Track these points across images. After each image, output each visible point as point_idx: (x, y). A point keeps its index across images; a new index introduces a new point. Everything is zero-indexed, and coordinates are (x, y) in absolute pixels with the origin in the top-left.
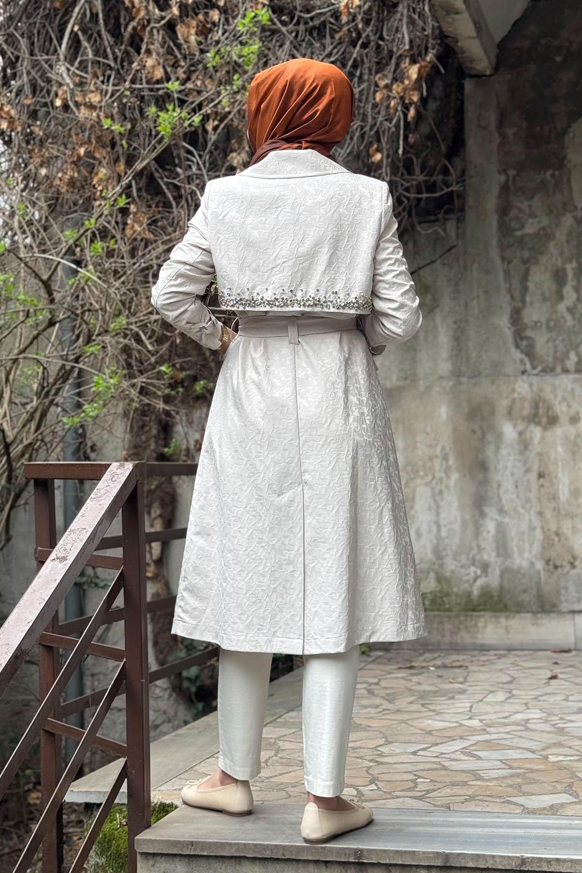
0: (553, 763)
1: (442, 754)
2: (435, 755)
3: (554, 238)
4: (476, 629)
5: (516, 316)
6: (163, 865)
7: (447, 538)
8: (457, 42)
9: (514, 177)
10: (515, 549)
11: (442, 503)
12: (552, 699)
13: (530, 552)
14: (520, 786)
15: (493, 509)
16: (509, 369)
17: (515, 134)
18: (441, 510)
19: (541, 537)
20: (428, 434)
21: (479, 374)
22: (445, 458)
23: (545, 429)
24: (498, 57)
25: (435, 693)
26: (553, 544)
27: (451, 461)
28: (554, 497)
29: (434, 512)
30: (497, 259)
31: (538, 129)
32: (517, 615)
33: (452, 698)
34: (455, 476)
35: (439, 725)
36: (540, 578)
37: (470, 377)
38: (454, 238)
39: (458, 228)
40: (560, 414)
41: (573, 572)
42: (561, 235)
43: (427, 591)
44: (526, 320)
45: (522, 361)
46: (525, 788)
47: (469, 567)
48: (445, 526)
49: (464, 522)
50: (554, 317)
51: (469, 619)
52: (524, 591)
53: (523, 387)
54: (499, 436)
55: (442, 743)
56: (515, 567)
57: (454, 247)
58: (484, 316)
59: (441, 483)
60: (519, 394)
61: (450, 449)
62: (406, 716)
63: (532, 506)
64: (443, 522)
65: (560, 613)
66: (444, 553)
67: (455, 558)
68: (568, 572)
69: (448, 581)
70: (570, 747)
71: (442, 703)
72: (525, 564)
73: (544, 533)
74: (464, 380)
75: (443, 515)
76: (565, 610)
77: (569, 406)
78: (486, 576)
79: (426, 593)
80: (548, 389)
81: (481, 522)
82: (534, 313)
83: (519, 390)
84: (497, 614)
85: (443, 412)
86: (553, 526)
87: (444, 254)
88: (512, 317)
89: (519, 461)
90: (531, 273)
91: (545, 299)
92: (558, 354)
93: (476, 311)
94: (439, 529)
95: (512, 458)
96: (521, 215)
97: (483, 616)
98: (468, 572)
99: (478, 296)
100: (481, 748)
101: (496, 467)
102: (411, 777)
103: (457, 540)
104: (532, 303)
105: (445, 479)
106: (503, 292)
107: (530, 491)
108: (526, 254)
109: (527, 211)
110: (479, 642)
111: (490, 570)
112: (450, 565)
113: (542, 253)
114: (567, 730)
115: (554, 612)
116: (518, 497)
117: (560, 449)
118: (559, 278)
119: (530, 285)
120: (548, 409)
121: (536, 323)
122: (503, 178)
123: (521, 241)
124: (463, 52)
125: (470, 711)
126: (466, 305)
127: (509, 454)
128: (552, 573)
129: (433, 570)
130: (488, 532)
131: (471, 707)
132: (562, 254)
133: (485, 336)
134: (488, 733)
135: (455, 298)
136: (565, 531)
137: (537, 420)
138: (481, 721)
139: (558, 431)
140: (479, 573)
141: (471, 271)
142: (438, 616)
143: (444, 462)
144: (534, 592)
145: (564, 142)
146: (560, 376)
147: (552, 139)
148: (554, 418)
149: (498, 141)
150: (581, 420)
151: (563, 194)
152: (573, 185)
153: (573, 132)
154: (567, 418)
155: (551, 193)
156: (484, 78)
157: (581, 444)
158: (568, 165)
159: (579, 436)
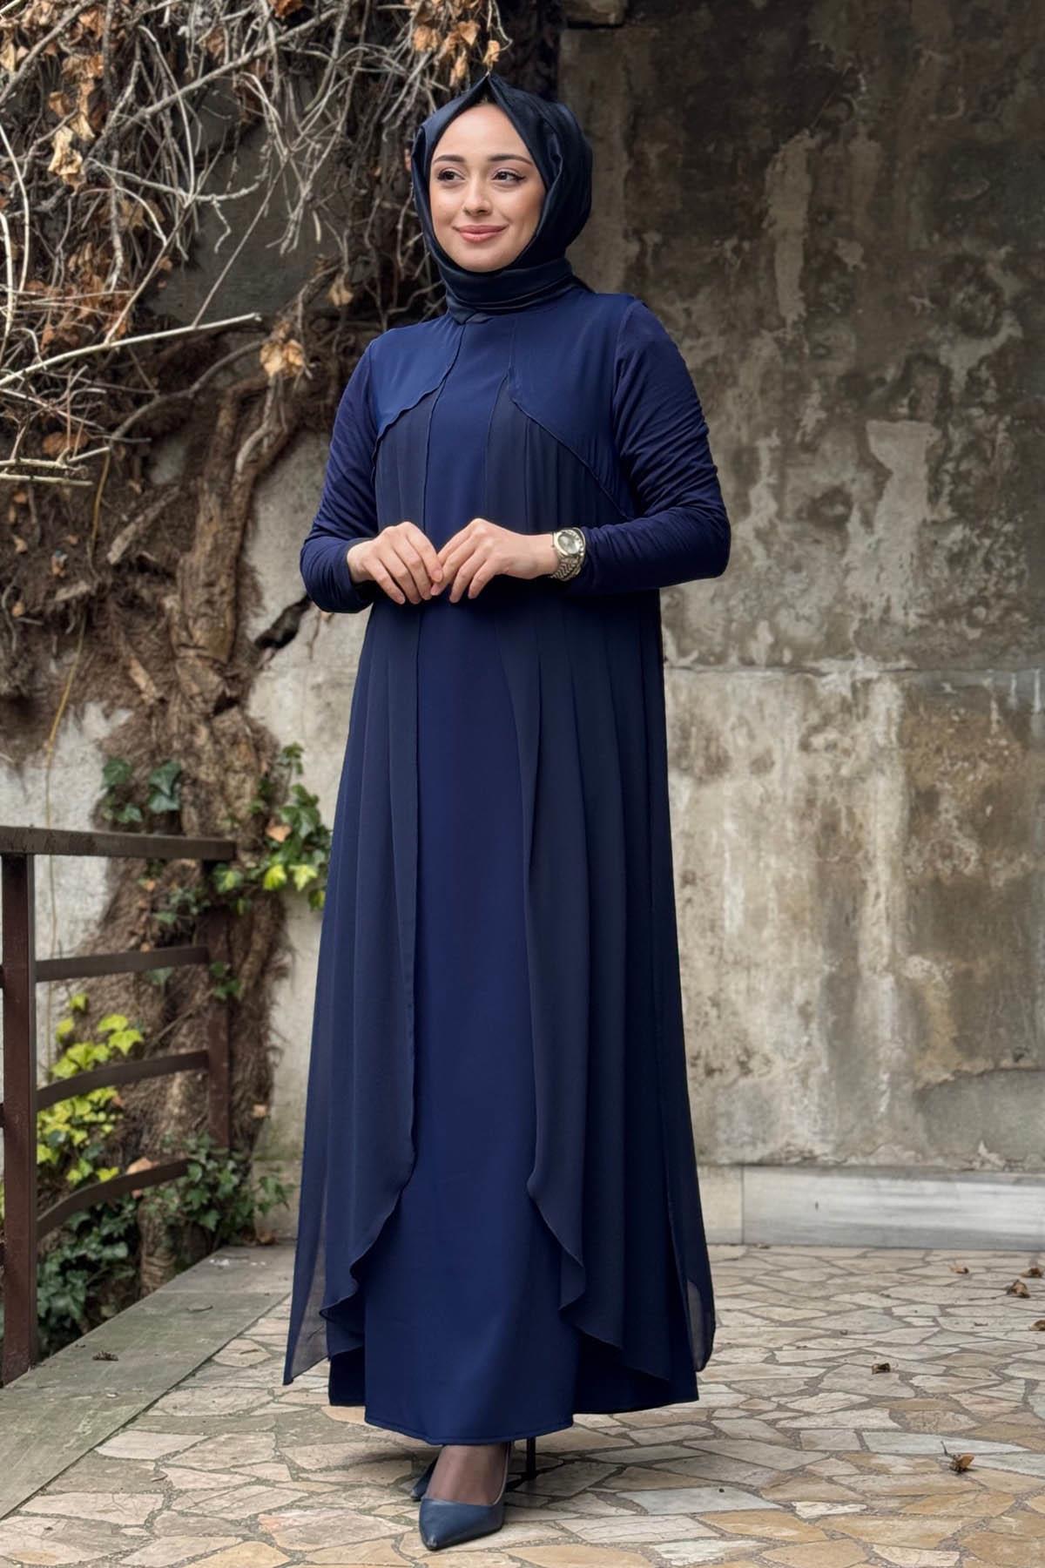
9: (657, 248)
26: (706, 1023)
28: (714, 926)
40: (731, 753)
41: (743, 1082)
42: (749, 376)
65: (715, 1166)
68: (735, 1081)
76: (725, 1161)
77: (751, 736)
80: (710, 699)
86: (708, 988)
92: (734, 625)
109: (682, 321)
117: (729, 826)
118: (743, 466)
120: (708, 740)
122: (634, 248)
128: (701, 1085)
132: (749, 417)
136: (733, 996)
137: (684, 763)
139: (726, 789)
145: (763, 180)
146: (736, 674)
147: (740, 172)
148: (719, 759)
149: (626, 168)
150: (778, 767)
151: (758, 291)
152: (778, 274)
153: (783, 160)
154: (747, 762)
155: (732, 286)
156: (602, 31)
157: (772, 817)
158: (771, 231)
159: (769, 800)
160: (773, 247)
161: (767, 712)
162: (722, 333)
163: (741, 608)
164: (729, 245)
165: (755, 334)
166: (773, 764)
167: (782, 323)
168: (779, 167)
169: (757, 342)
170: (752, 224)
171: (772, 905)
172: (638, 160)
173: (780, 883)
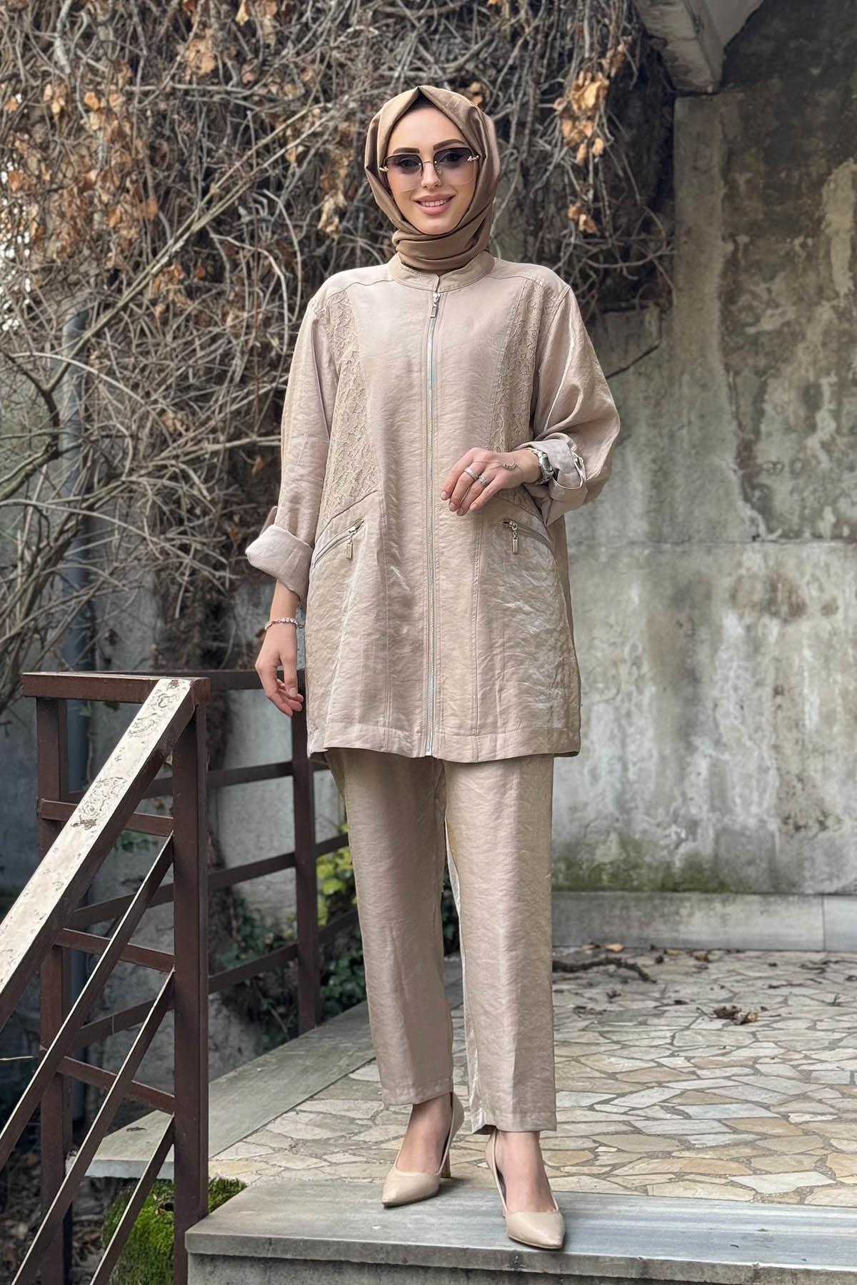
0: (796, 1124)
1: (634, 1109)
2: (622, 1110)
3: (804, 338)
4: (677, 918)
5: (745, 454)
6: (227, 1273)
7: (637, 782)
8: (665, 43)
9: (746, 245)
10: (738, 800)
11: (631, 730)
12: (792, 1024)
13: (760, 805)
14: (749, 1159)
15: (706, 739)
16: (734, 533)
17: (748, 182)
18: (628, 741)
19: (777, 784)
20: (611, 626)
21: (690, 538)
22: (637, 663)
23: (785, 622)
24: (726, 66)
25: (620, 1016)
26: (794, 794)
27: (645, 668)
28: (797, 724)
29: (618, 743)
30: (719, 368)
31: (783, 175)
32: (739, 897)
33: (644, 1023)
34: (650, 690)
35: (626, 1065)
36: (774, 844)
37: (677, 544)
38: (655, 334)
39: (661, 319)
40: (807, 601)
41: (822, 835)
42: (814, 334)
43: (607, 860)
44: (759, 461)
45: (753, 521)
46: (757, 1163)
47: (669, 826)
48: (634, 764)
49: (663, 759)
50: (801, 456)
51: (667, 902)
52: (751, 863)
53: (754, 560)
54: (717, 631)
55: (631, 1093)
56: (738, 827)
57: (656, 348)
58: (697, 453)
59: (630, 700)
60: (748, 569)
61: (644, 649)
62: (577, 1051)
63: (764, 737)
64: (631, 758)
65: (803, 895)
66: (633, 805)
67: (647, 813)
68: (816, 836)
69: (637, 846)
70: (820, 1101)
71: (630, 1033)
72: (752, 823)
73: (781, 776)
74: (667, 547)
75: (632, 748)
76: (810, 891)
77: (821, 589)
78: (694, 840)
79: (605, 864)
80: (791, 563)
81: (689, 759)
82: (773, 449)
83: (747, 564)
84: (708, 896)
85: (635, 594)
86: (795, 768)
87: (640, 358)
88: (739, 455)
89: (746, 669)
90: (769, 389)
91: (788, 429)
92: (807, 511)
93: (686, 446)
94: (625, 768)
95: (735, 665)
96: (755, 304)
97: (689, 899)
98: (667, 832)
99: (690, 423)
100: (690, 1101)
101: (711, 679)
102: (590, 1144)
103: (651, 786)
104: (769, 435)
105: (635, 694)
106: (728, 417)
107: (761, 714)
108: (762, 362)
109: (765, 296)
110: (682, 937)
111: (699, 831)
112: (641, 823)
113: (786, 361)
114: (814, 1074)
115: (793, 894)
116: (743, 723)
117: (807, 653)
118: (810, 398)
119: (767, 407)
120: (791, 591)
121: (775, 464)
122: (730, 247)
123: (755, 341)
124: (676, 59)
125: (671, 1044)
126: (672, 436)
127: (731, 659)
128: (792, 837)
129: (615, 829)
130: (699, 774)
131: (673, 1037)
132: (815, 362)
133: (698, 483)
134: (699, 1078)
135: (654, 426)
136: (813, 774)
137: (773, 609)
138: (688, 1059)
139: (804, 626)
140: (683, 835)
141: (680, 385)
142: (622, 898)
143: (634, 668)
144: (764, 865)
145: (821, 195)
146: (809, 545)
147: (804, 190)
148: (798, 606)
149: (724, 191)
150: (841, 611)
151: (819, 274)
152: (833, 260)
153: (835, 181)
154: (819, 607)
155: (800, 271)
156: (704, 97)
157: (838, 646)
158: (827, 231)
159: (835, 634)
160: (829, 242)
161: (832, 570)
162: (794, 304)
163: (812, 498)
164: (798, 241)
165: (818, 304)
166: (837, 608)
167: (837, 295)
168: (832, 186)
169: (819, 309)
170: (815, 227)
171: (839, 709)
172: (732, 185)
173: (845, 693)
